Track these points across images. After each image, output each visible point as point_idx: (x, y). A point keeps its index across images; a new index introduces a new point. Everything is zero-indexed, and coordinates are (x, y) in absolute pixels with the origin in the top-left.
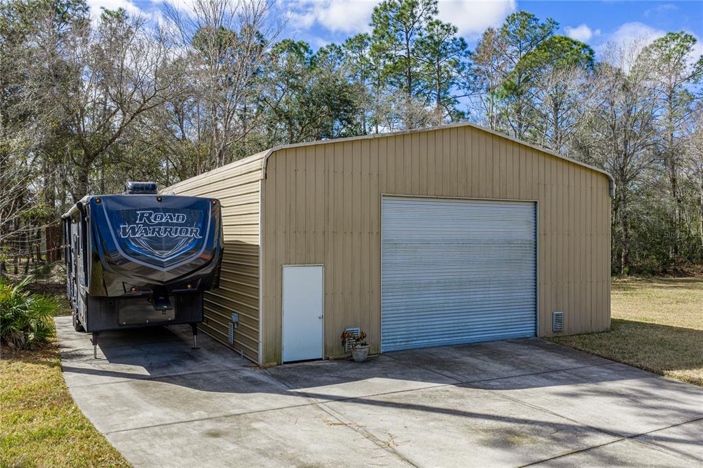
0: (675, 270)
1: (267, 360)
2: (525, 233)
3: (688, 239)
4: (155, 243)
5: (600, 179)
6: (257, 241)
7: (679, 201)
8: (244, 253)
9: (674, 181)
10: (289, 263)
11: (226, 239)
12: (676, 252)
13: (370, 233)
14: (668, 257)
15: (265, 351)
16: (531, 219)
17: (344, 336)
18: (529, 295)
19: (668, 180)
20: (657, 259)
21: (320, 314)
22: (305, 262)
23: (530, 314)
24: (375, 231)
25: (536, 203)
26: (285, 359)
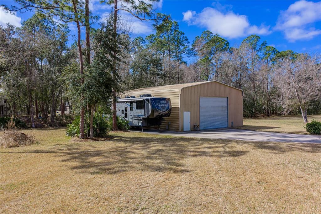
0: (255, 116)
1: (181, 130)
2: (225, 104)
3: (258, 106)
4: (162, 107)
5: (241, 92)
6: (179, 107)
7: (256, 93)
8: (177, 109)
9: (254, 86)
10: (184, 111)
11: (172, 106)
12: (255, 110)
13: (198, 105)
14: (253, 111)
15: (181, 129)
16: (227, 101)
17: (194, 126)
18: (227, 118)
19: (252, 85)
20: (249, 112)
21: (190, 121)
22: (187, 111)
23: (227, 122)
24: (198, 104)
25: (228, 98)
26: (184, 131)
